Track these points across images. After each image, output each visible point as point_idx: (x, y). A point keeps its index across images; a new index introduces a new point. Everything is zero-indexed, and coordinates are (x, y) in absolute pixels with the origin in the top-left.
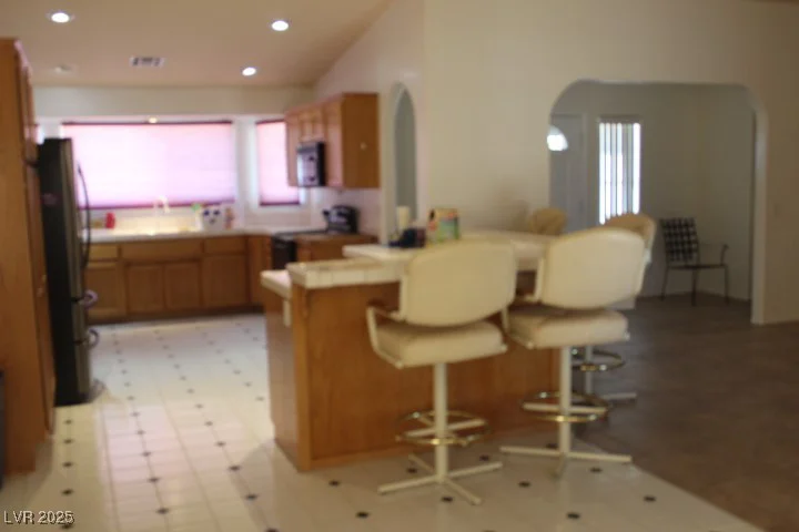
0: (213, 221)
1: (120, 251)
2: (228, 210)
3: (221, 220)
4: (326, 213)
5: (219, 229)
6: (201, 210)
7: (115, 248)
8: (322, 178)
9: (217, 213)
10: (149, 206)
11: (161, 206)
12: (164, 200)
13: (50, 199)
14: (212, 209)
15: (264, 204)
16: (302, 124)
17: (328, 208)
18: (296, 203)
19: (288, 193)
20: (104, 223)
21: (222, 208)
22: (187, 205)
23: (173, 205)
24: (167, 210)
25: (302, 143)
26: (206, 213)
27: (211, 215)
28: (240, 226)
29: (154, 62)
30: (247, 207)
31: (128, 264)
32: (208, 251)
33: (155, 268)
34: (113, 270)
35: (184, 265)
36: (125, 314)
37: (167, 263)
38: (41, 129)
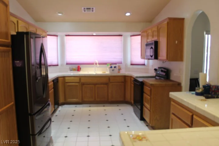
0: (113, 70)
1: (80, 79)
2: (119, 66)
3: (116, 70)
4: (155, 70)
5: (116, 73)
6: (110, 66)
7: (78, 78)
8: (156, 56)
9: (115, 67)
10: (93, 64)
11: (96, 64)
12: (97, 62)
13: (18, 63)
14: (113, 66)
15: (132, 64)
16: (148, 36)
17: (156, 68)
18: (144, 65)
19: (141, 61)
20: (77, 69)
21: (117, 65)
22: (106, 64)
23: (99, 64)
24: (98, 65)
25: (147, 42)
26: (111, 67)
27: (113, 68)
28: (123, 72)
29: (91, 10)
30: (126, 65)
31: (83, 84)
32: (111, 81)
33: (92, 86)
34: (77, 86)
35: (102, 86)
36: (81, 101)
37: (96, 84)
38: (59, 37)
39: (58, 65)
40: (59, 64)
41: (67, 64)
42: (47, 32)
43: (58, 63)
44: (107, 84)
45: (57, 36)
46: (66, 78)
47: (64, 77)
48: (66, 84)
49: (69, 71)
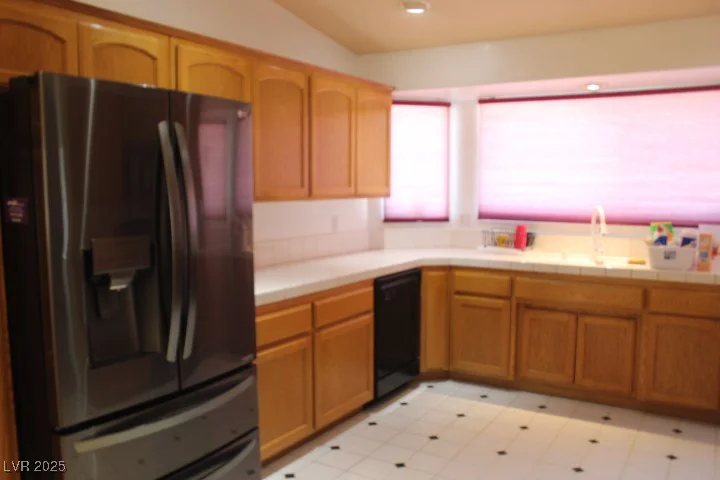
0: (668, 256)
1: (512, 284)
2: (703, 238)
3: (691, 254)
6: (656, 235)
7: (506, 278)
9: (686, 241)
10: (587, 221)
11: (598, 222)
14: (680, 233)
20: (513, 238)
21: (700, 233)
23: (610, 222)
24: (603, 226)
26: (662, 240)
27: (671, 245)
31: (525, 306)
32: (654, 306)
33: (565, 318)
34: (499, 310)
35: (612, 322)
36: (511, 377)
37: (585, 314)
38: (454, 111)
39: (446, 220)
40: (454, 214)
41: (482, 216)
42: (394, 89)
43: (448, 211)
44: (633, 318)
45: (447, 105)
46: (458, 273)
47: (449, 269)
48: (457, 297)
49: (481, 248)
